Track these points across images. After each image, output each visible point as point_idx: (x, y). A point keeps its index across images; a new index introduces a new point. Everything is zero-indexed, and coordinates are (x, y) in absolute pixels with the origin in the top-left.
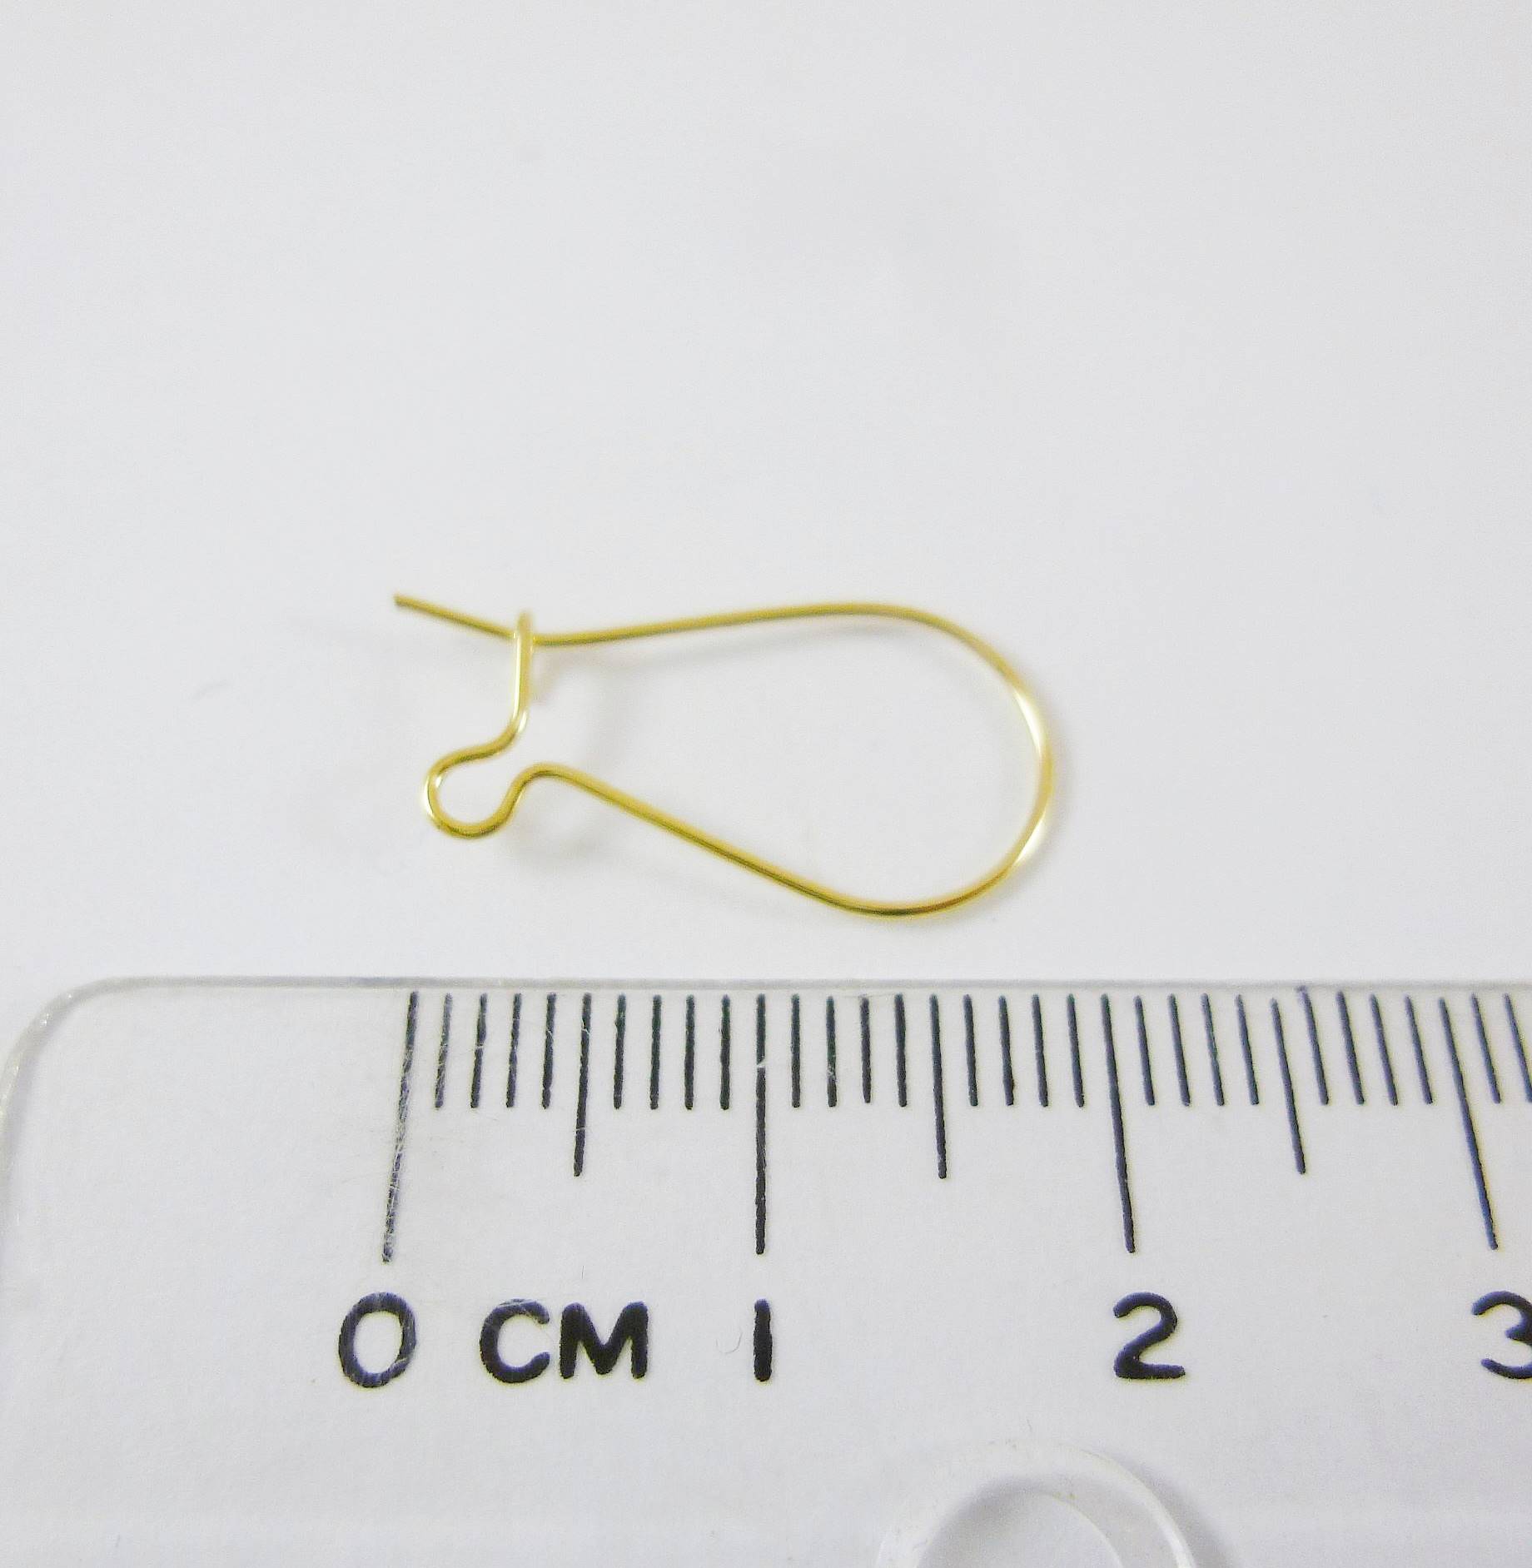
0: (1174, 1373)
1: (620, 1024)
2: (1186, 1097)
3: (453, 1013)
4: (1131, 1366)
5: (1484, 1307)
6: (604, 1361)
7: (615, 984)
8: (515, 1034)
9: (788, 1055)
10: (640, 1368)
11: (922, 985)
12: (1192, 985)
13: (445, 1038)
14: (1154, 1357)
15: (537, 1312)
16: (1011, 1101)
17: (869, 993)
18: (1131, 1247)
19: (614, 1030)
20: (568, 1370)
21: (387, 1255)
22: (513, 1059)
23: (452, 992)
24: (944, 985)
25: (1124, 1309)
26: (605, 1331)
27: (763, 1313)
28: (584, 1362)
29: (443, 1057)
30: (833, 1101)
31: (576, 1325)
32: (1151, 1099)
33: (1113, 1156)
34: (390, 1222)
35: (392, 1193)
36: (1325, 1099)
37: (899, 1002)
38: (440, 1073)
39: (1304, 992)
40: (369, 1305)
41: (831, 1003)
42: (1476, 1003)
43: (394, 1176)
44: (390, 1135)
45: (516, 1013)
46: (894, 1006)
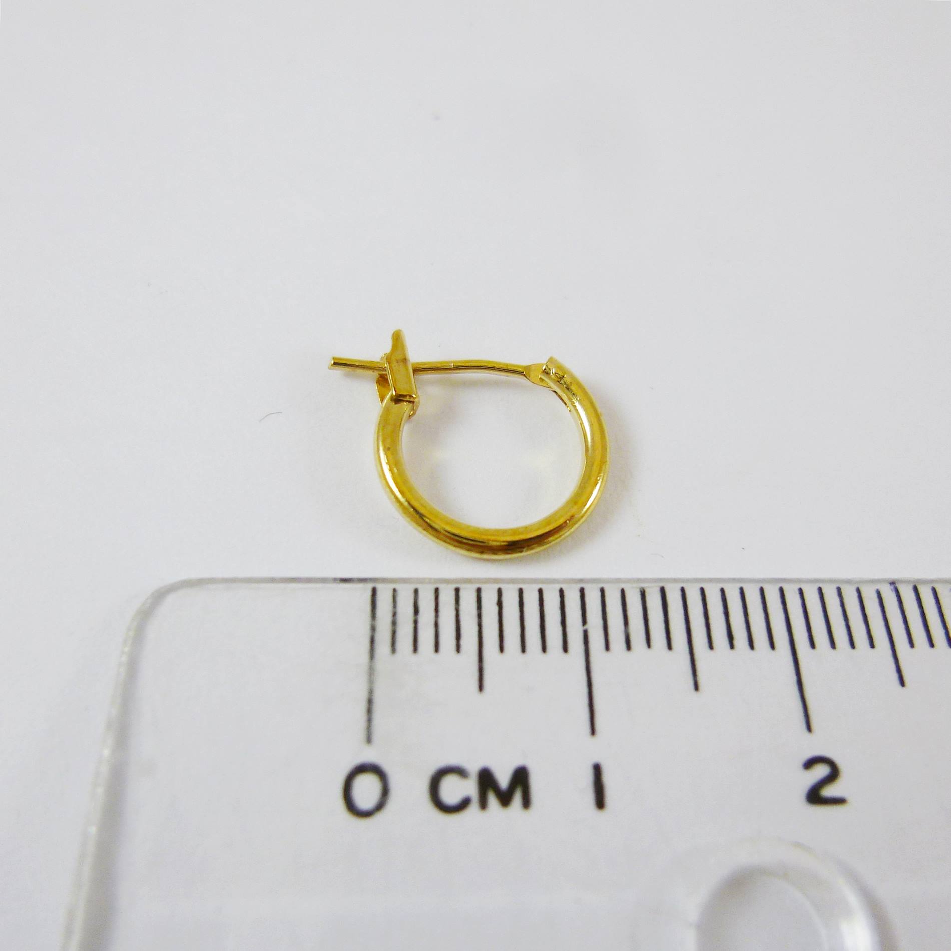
0: (839, 801)
1: (500, 604)
2: (833, 645)
3: (399, 599)
4: (815, 797)
6: (505, 799)
7: (495, 581)
8: (437, 610)
9: (601, 622)
10: (526, 803)
11: (675, 580)
12: (831, 581)
13: (395, 613)
14: (828, 792)
15: (460, 772)
16: (732, 646)
17: (646, 585)
18: (809, 728)
19: (496, 608)
20: (483, 804)
21: (369, 740)
22: (437, 625)
23: (397, 586)
24: (688, 581)
25: (810, 764)
26: (503, 780)
27: (597, 770)
28: (492, 800)
29: (394, 623)
30: (628, 647)
31: (486, 780)
32: (813, 645)
33: (794, 678)
34: (370, 720)
35: (370, 701)
36: (912, 645)
37: (663, 591)
38: (394, 633)
39: (893, 583)
40: (361, 769)
41: (623, 591)
43: (371, 693)
44: (366, 669)
45: (436, 598)
46: (660, 593)
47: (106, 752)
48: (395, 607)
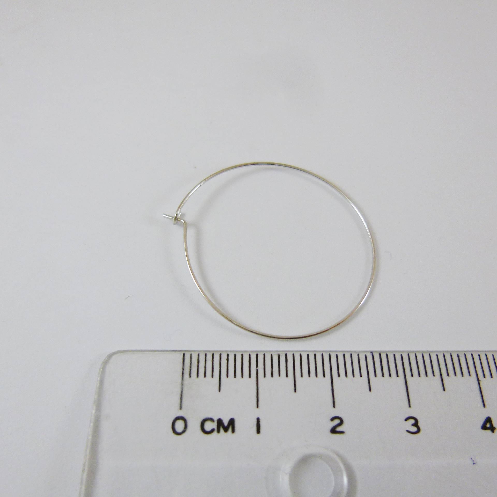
0: (342, 432)
1: (228, 360)
2: (346, 376)
3: (192, 358)
4: (333, 431)
5: (407, 419)
6: (226, 430)
7: (226, 351)
8: (206, 362)
9: (263, 367)
10: (233, 431)
11: (291, 351)
12: (348, 352)
13: (191, 364)
14: (338, 429)
16: (309, 376)
17: (280, 353)
18: (334, 406)
19: (226, 361)
20: (219, 431)
21: (181, 408)
22: (205, 367)
23: (192, 353)
24: (296, 351)
25: (332, 419)
26: (226, 423)
27: (258, 420)
28: (222, 430)
29: (191, 367)
30: (272, 376)
31: (220, 422)
32: (339, 376)
33: (331, 388)
34: (181, 402)
35: (181, 395)
36: (376, 376)
37: (286, 355)
38: (190, 370)
39: (372, 353)
40: (178, 418)
41: (272, 355)
42: (409, 355)
43: (182, 392)
44: (180, 383)
45: (206, 358)
46: (285, 356)
47: (94, 411)
48: (191, 361)
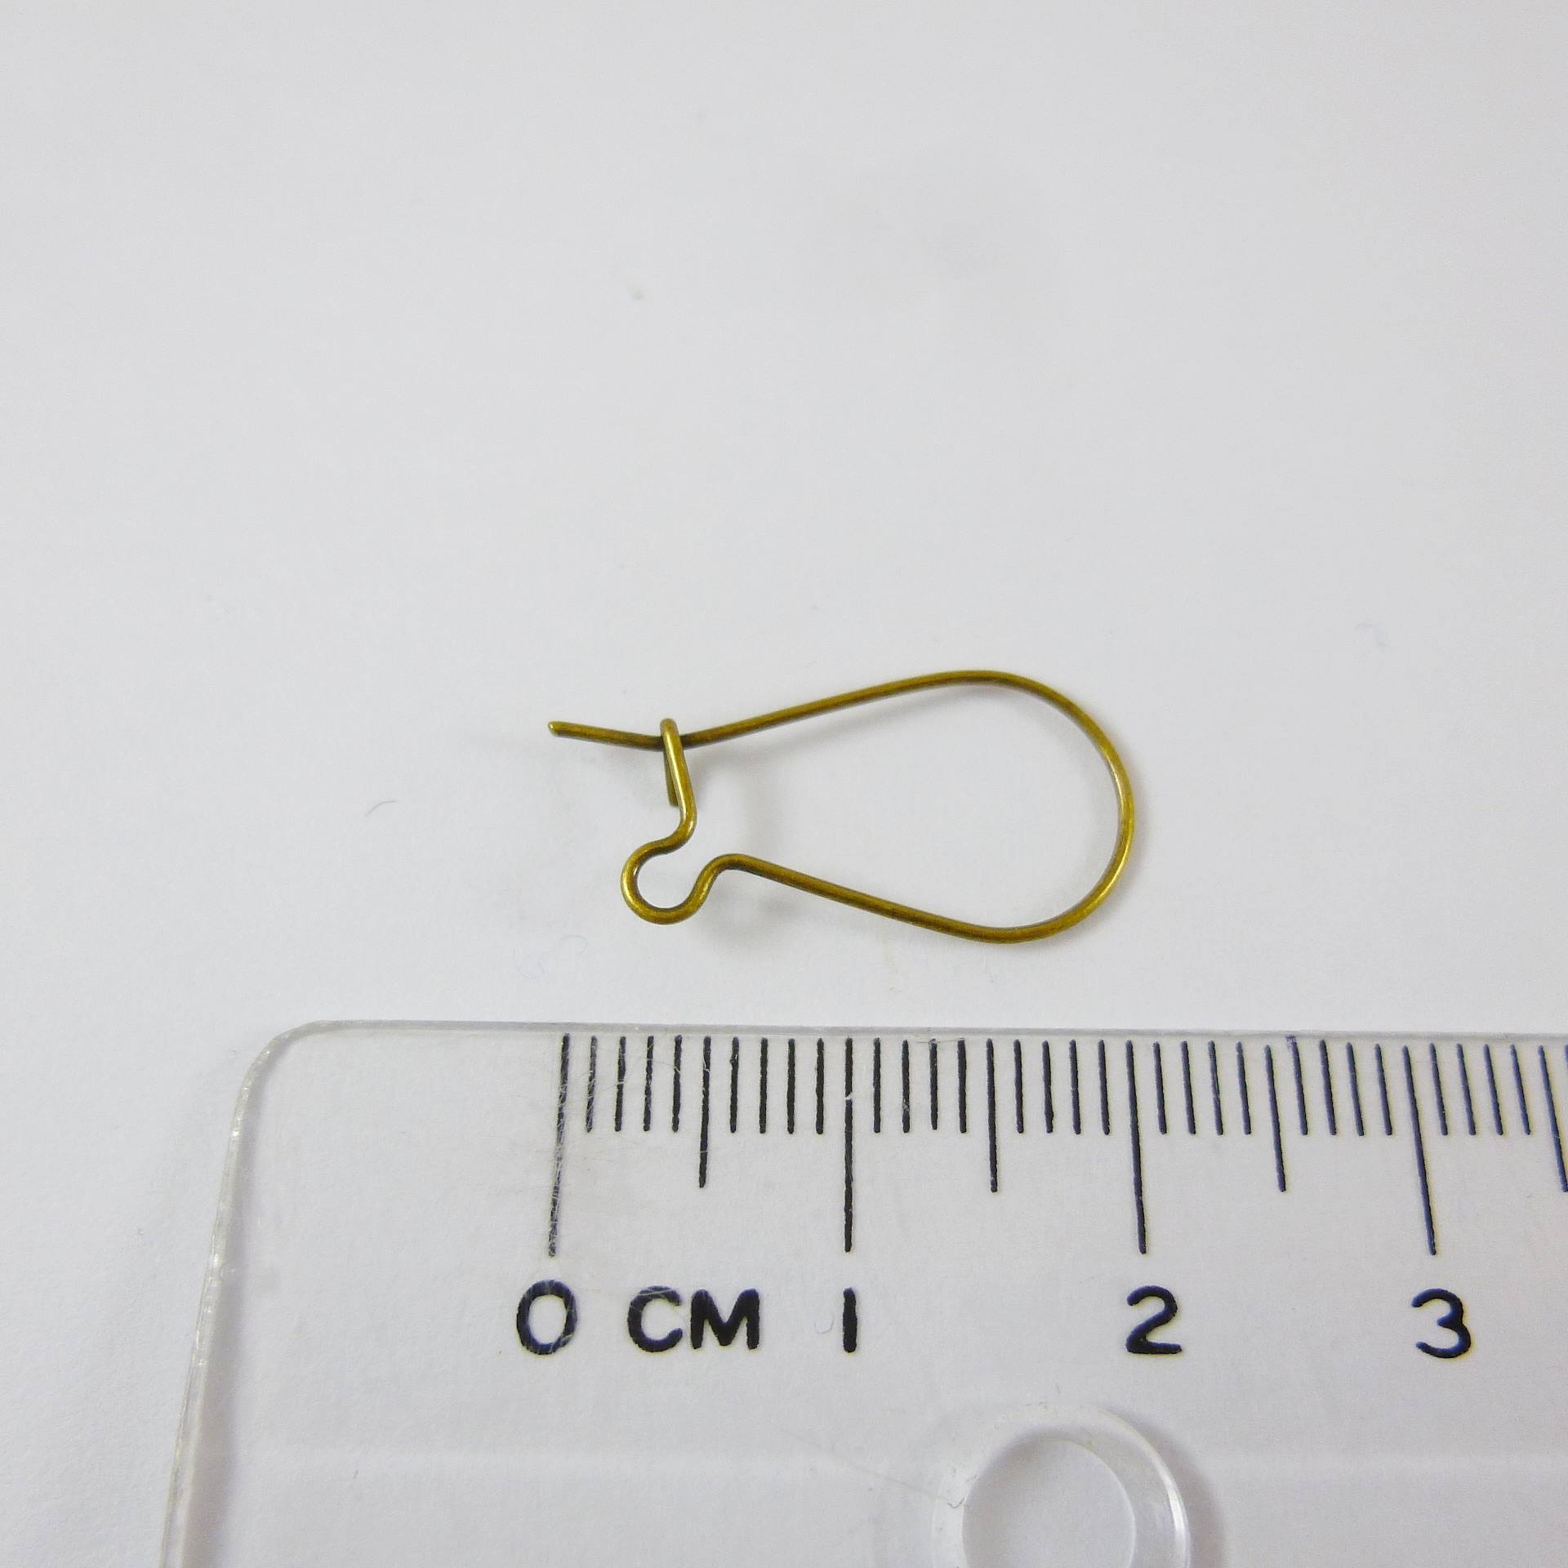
0: (1171, 1350)
1: (735, 1063)
2: (1193, 1128)
3: (599, 1053)
4: (1139, 1343)
5: (1421, 1301)
6: (725, 1335)
7: (730, 1029)
8: (649, 1070)
9: (871, 1090)
10: (753, 1342)
11: (980, 1031)
12: (1201, 1034)
13: (592, 1078)
14: (1159, 1336)
15: (673, 1298)
16: (1050, 1129)
17: (938, 1038)
18: (1144, 1249)
19: (729, 1069)
20: (697, 1342)
21: (552, 1250)
22: (648, 1092)
23: (597, 1035)
24: (998, 1031)
25: (1136, 1298)
26: (725, 1311)
27: (850, 1298)
28: (709, 1336)
29: (591, 1091)
30: (907, 1128)
31: (703, 1307)
32: (1164, 1128)
33: (1131, 1176)
34: (554, 1226)
35: (555, 1202)
36: (1305, 1129)
37: (962, 1046)
38: (589, 1103)
39: (1293, 1041)
40: (537, 1291)
41: (906, 1046)
42: (1433, 1051)
43: (556, 1189)
44: (551, 1156)
45: (650, 1055)
46: (957, 1049)
48: (593, 1065)
